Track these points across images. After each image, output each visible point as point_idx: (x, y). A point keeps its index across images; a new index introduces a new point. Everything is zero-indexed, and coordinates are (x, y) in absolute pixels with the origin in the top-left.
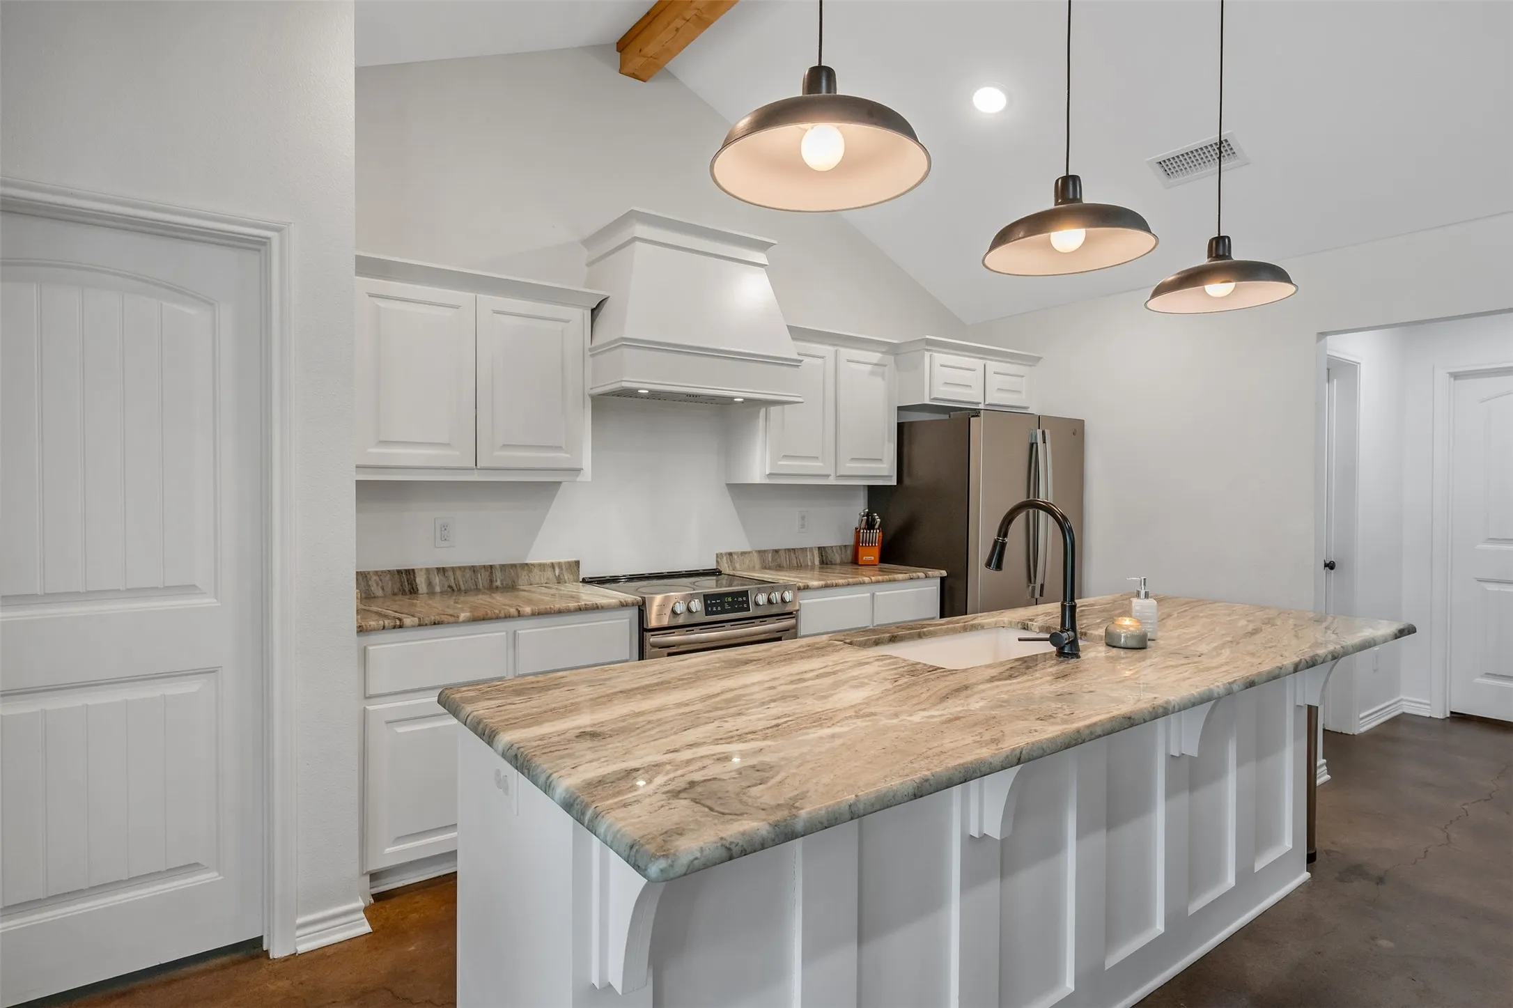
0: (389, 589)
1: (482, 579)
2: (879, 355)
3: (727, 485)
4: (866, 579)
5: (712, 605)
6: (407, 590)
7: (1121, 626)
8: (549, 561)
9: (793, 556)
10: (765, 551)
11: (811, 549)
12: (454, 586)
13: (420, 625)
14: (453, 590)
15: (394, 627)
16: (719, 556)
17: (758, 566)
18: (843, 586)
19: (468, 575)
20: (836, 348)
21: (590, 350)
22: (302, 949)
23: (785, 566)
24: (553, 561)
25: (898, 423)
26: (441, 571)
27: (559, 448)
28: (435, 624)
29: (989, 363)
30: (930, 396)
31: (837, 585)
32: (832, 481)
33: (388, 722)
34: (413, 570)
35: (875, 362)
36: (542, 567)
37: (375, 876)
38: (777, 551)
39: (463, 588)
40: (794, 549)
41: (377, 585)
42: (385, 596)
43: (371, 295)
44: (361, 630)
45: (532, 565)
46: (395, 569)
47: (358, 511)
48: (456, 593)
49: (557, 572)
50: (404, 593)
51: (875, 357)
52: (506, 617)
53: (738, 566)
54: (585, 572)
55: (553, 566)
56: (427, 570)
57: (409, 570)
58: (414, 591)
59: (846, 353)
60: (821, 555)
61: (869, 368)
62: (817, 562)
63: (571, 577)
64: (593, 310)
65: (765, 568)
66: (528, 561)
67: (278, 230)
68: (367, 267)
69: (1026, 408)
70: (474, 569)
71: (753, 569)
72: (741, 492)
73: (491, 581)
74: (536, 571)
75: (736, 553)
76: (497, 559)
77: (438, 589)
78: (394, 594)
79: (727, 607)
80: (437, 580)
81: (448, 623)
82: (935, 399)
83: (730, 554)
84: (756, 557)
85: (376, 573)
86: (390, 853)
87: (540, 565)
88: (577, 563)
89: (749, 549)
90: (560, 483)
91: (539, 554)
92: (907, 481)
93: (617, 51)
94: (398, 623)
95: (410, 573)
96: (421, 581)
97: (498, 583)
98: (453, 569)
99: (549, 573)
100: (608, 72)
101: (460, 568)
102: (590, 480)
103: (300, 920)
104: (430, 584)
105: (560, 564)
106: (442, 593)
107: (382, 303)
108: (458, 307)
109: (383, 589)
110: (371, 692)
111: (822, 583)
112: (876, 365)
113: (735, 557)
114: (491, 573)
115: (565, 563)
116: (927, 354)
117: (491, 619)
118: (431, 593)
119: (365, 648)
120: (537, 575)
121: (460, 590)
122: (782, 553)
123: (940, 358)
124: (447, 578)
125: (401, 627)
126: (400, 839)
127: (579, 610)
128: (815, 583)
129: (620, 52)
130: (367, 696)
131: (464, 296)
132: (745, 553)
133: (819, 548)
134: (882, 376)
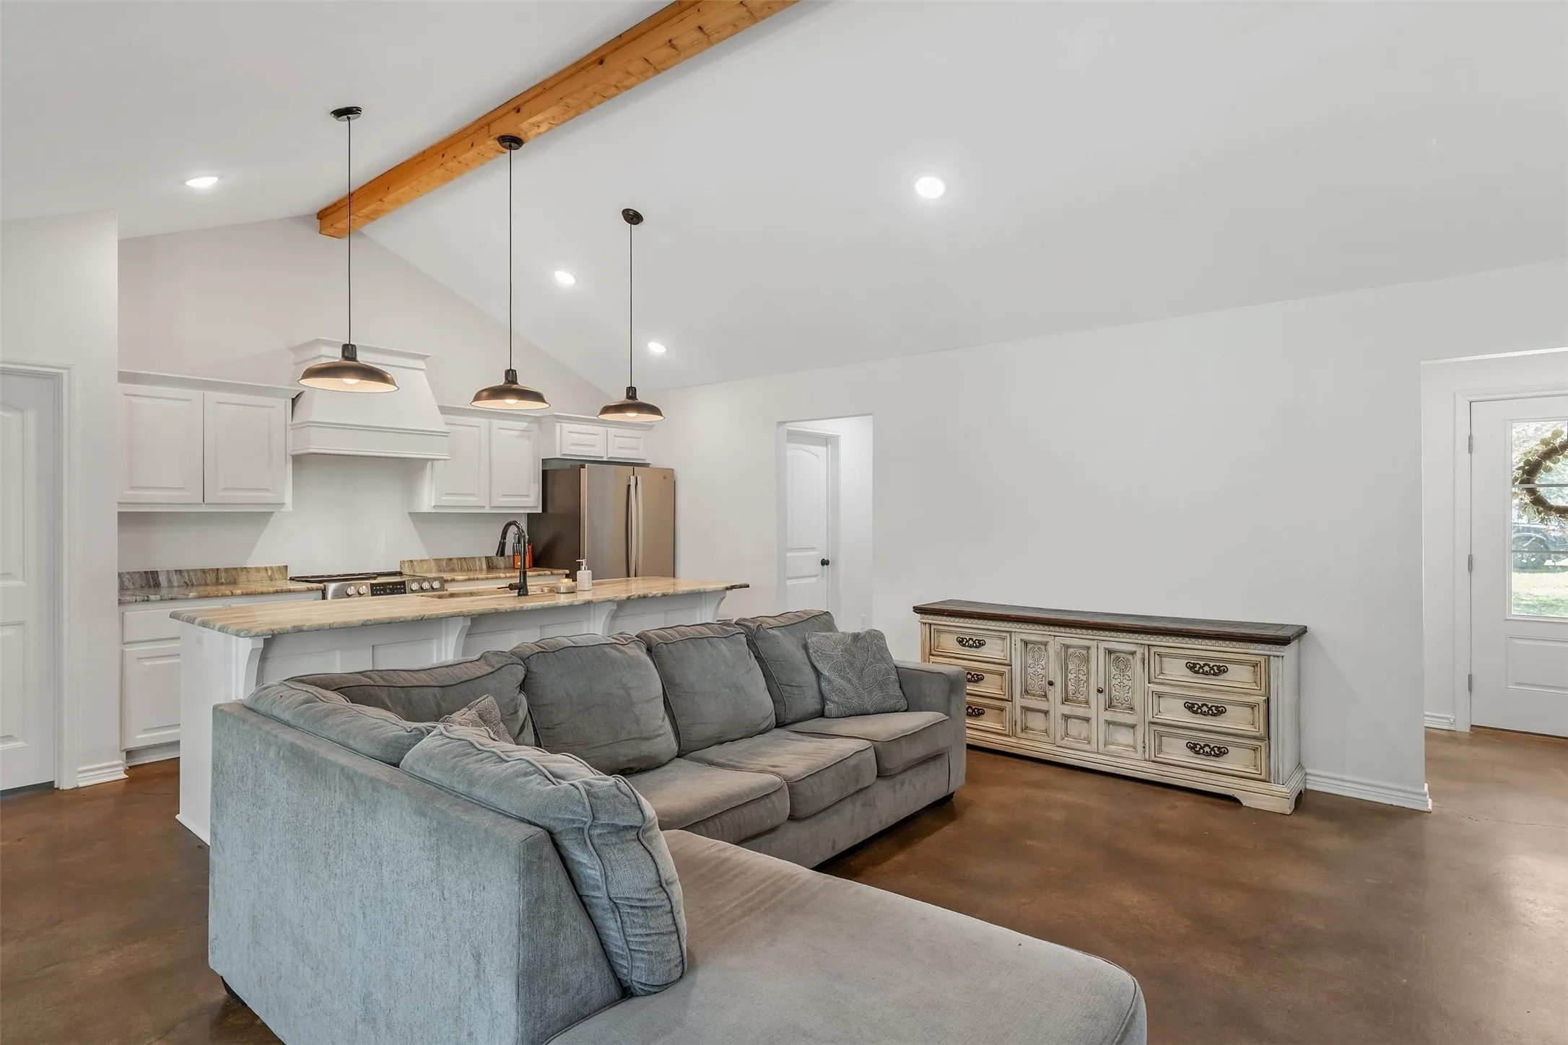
0: (138, 585)
1: (211, 578)
2: (526, 424)
3: (409, 513)
4: (502, 575)
5: (377, 590)
6: (152, 585)
7: (561, 583)
8: (263, 566)
9: (464, 563)
10: (440, 560)
11: (479, 558)
12: (188, 582)
13: (161, 600)
14: (188, 585)
15: (143, 601)
16: (403, 563)
17: (434, 569)
18: (483, 579)
19: (199, 575)
20: (489, 420)
21: (291, 425)
22: (81, 785)
23: (457, 569)
24: (267, 566)
25: (543, 471)
26: (179, 572)
27: (267, 490)
28: (172, 599)
29: (609, 429)
30: (561, 452)
31: (477, 579)
32: (487, 510)
33: (139, 659)
34: (157, 571)
35: (522, 429)
36: (258, 570)
37: (130, 754)
38: (450, 559)
39: (195, 583)
40: (465, 558)
41: (130, 581)
42: (135, 589)
43: (126, 395)
44: (121, 603)
45: (250, 568)
46: (143, 570)
47: (119, 531)
48: (189, 588)
49: (270, 573)
50: (150, 587)
51: (523, 425)
52: (222, 596)
53: (417, 569)
54: (291, 574)
55: (266, 569)
56: (168, 572)
57: (153, 572)
58: (157, 585)
59: (497, 423)
60: (488, 563)
61: (517, 433)
62: (484, 566)
63: (281, 576)
64: (293, 400)
65: (441, 571)
66: (248, 566)
67: (68, 369)
68: (124, 377)
69: (644, 460)
70: (204, 571)
71: (431, 572)
72: (418, 517)
73: (217, 579)
74: (253, 572)
75: (416, 561)
76: (221, 564)
77: (175, 584)
78: (142, 587)
79: (388, 591)
80: (175, 578)
81: (181, 599)
82: (564, 455)
83: (411, 561)
84: (433, 563)
85: (128, 573)
86: (139, 739)
87: (256, 568)
88: (286, 567)
89: (427, 557)
90: (272, 512)
91: (254, 561)
92: (550, 510)
93: (318, 218)
94: (146, 598)
95: (155, 574)
96: (163, 579)
97: (223, 580)
98: (188, 571)
99: (263, 573)
100: (312, 235)
101: (193, 570)
102: (291, 510)
103: (80, 769)
104: (170, 581)
105: (271, 568)
106: (179, 586)
107: (134, 400)
108: (189, 400)
109: (134, 584)
110: (128, 639)
111: (467, 577)
112: (523, 431)
113: (415, 563)
114: (218, 573)
115: (276, 567)
116: (558, 425)
117: (211, 597)
118: (171, 586)
119: (123, 613)
120: (254, 576)
121: (193, 585)
122: (455, 561)
123: (568, 426)
124: (183, 577)
125: (148, 601)
126: (146, 730)
127: (277, 592)
128: (460, 578)
129: (320, 220)
130: (125, 642)
131: (195, 394)
132: (424, 560)
133: (486, 557)
134: (529, 438)
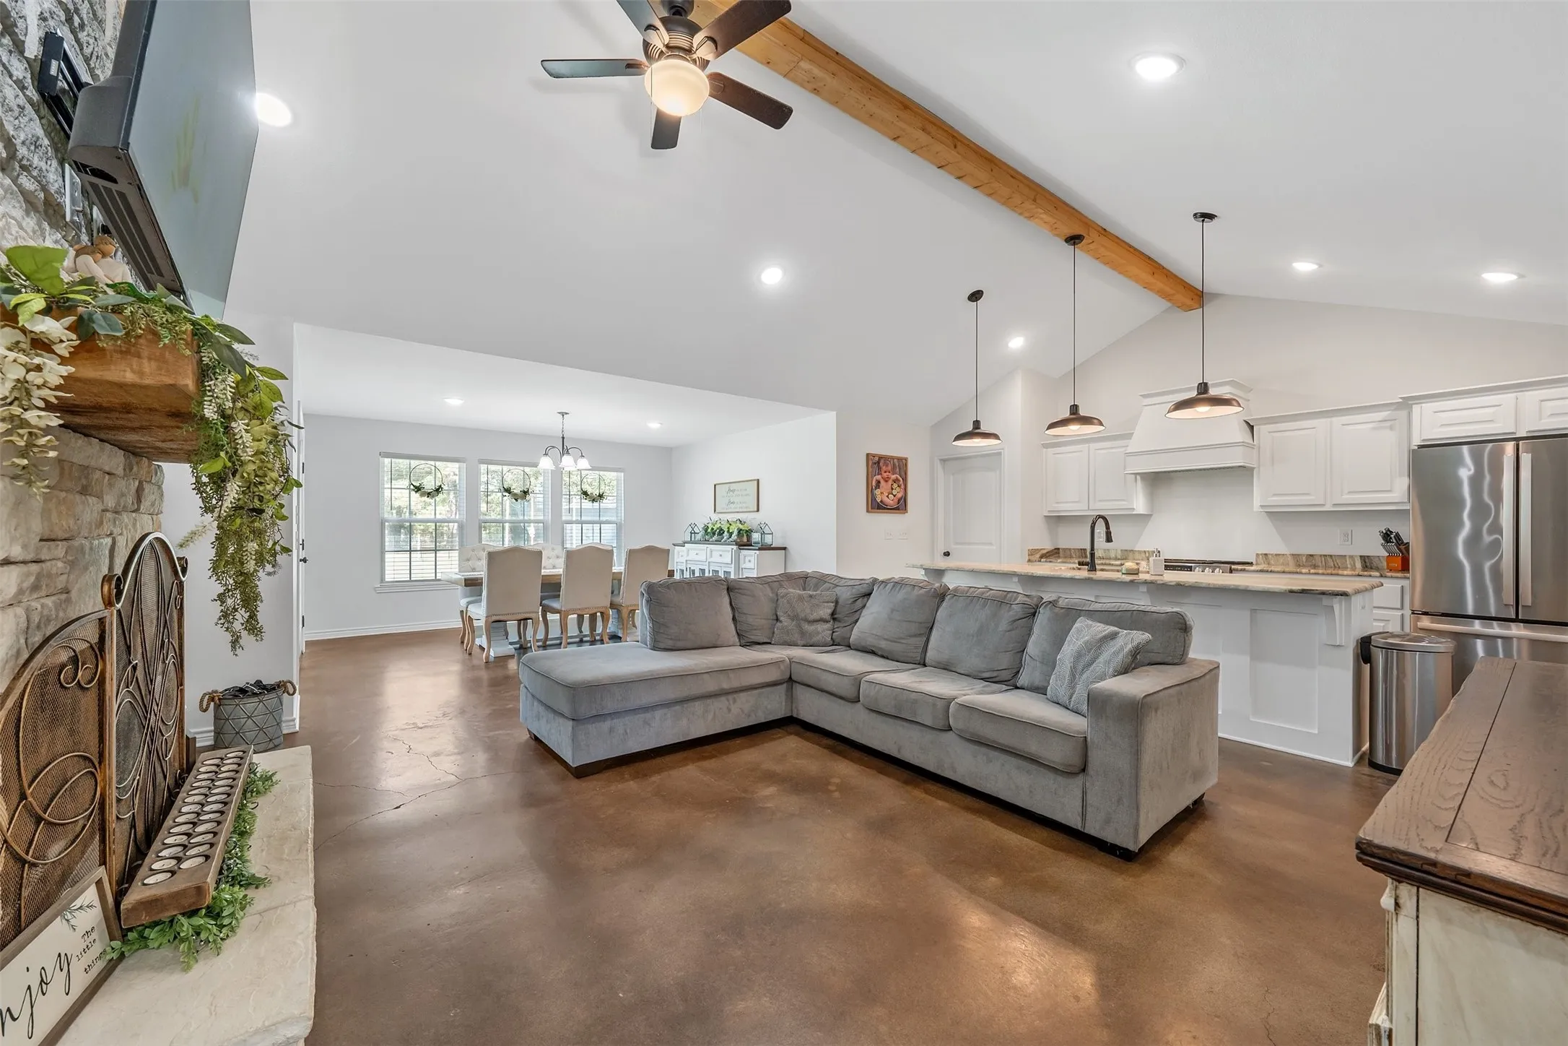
2: (1386, 414)
8: (1143, 550)
11: (1351, 557)
16: (1257, 555)
17: (1292, 564)
20: (1329, 419)
27: (1124, 500)
30: (1420, 439)
36: (1140, 552)
40: (1331, 556)
53: (1272, 562)
59: (1342, 419)
60: (1364, 562)
62: (1359, 566)
65: (1299, 565)
75: (1272, 554)
82: (1427, 440)
83: (1266, 554)
99: (1143, 555)
105: (1148, 551)
113: (1270, 557)
123: (1429, 407)
131: (1084, 447)
132: (1279, 555)
133: (1361, 556)
134: (1391, 428)
